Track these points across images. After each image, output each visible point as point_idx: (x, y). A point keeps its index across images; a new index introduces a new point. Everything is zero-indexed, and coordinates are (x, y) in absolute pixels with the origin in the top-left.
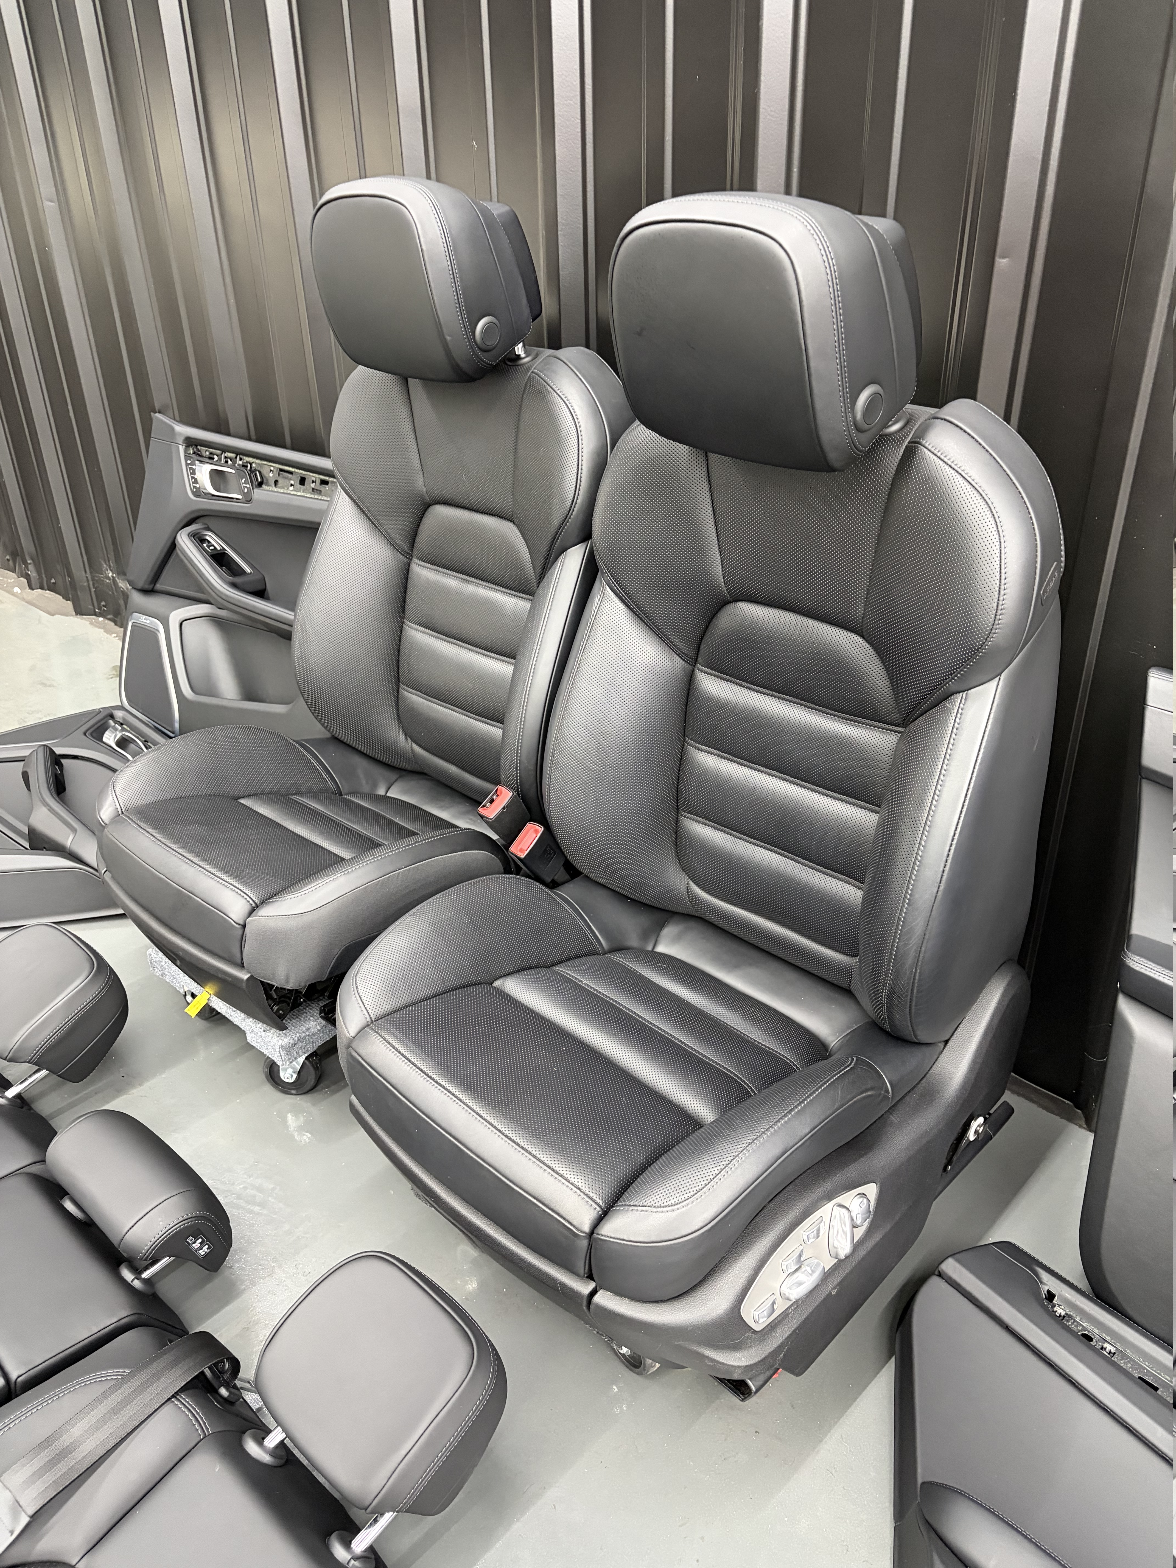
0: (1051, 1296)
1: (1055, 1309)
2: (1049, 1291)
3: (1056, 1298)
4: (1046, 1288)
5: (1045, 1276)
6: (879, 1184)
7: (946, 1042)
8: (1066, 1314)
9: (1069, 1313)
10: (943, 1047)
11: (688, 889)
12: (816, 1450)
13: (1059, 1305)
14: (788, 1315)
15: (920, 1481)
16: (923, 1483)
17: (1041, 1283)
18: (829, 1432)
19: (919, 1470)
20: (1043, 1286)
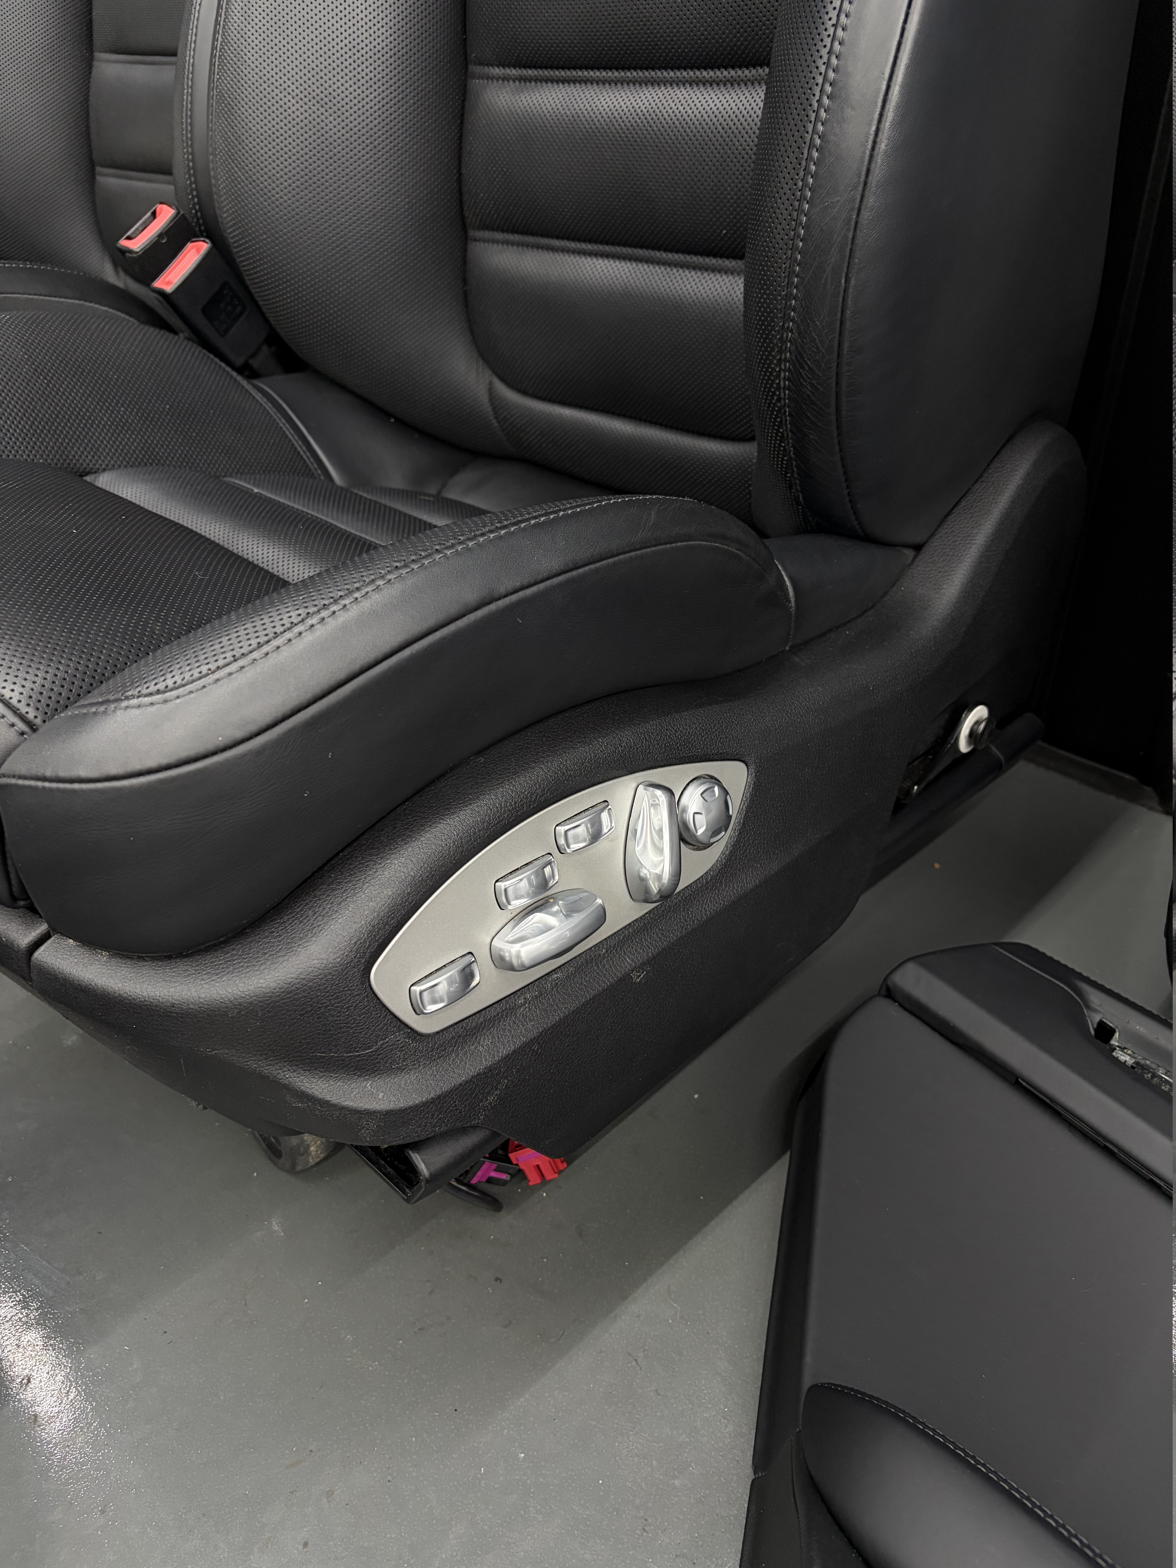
0: (1104, 1032)
1: (1114, 1054)
2: (1101, 1024)
3: (1117, 1035)
4: (1097, 1018)
5: (1095, 998)
6: (752, 767)
7: (918, 548)
8: (1137, 1063)
9: (1142, 1062)
10: (911, 559)
11: (491, 390)
12: (612, 1315)
13: (1123, 1049)
14: (514, 1009)
15: (807, 1382)
16: (813, 1388)
17: (1088, 1007)
18: (645, 1280)
19: (808, 1359)
20: (1093, 1014)
